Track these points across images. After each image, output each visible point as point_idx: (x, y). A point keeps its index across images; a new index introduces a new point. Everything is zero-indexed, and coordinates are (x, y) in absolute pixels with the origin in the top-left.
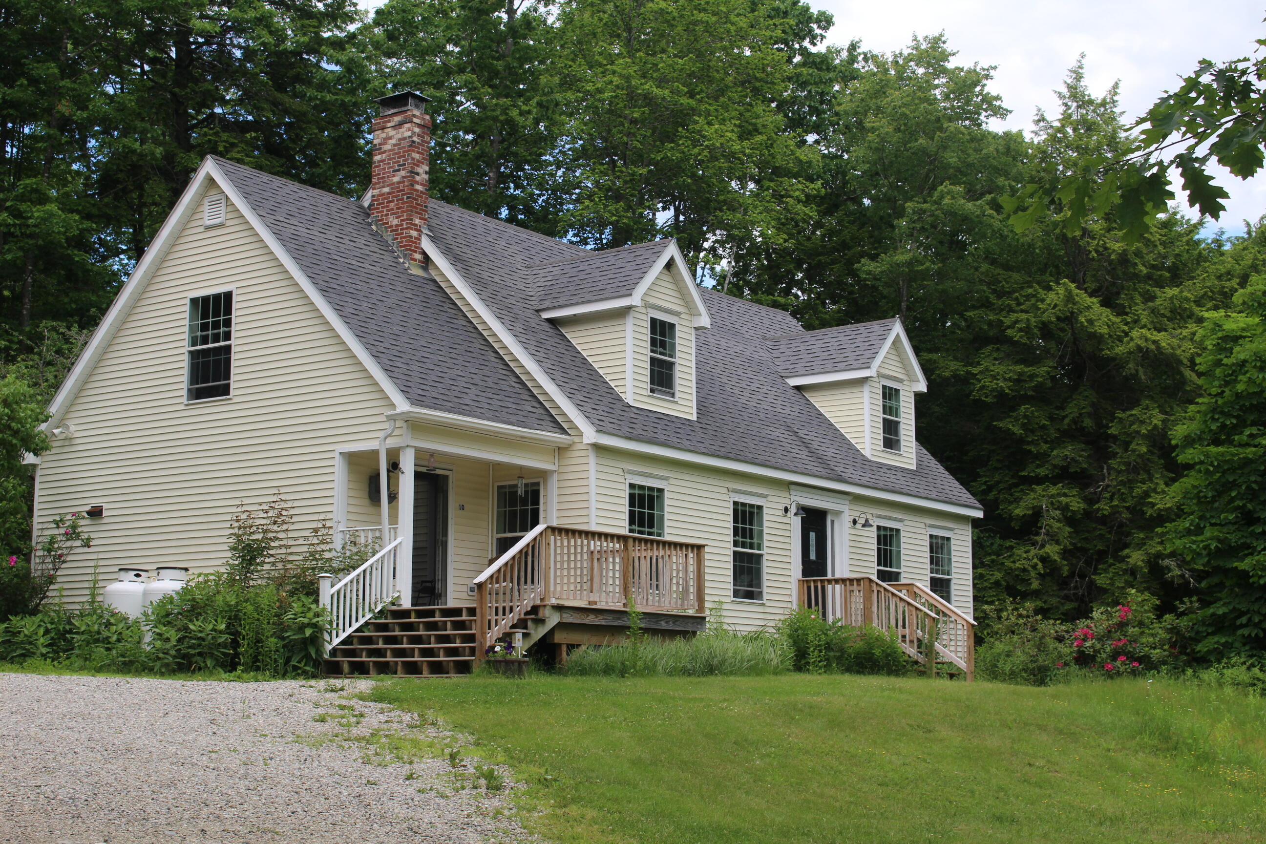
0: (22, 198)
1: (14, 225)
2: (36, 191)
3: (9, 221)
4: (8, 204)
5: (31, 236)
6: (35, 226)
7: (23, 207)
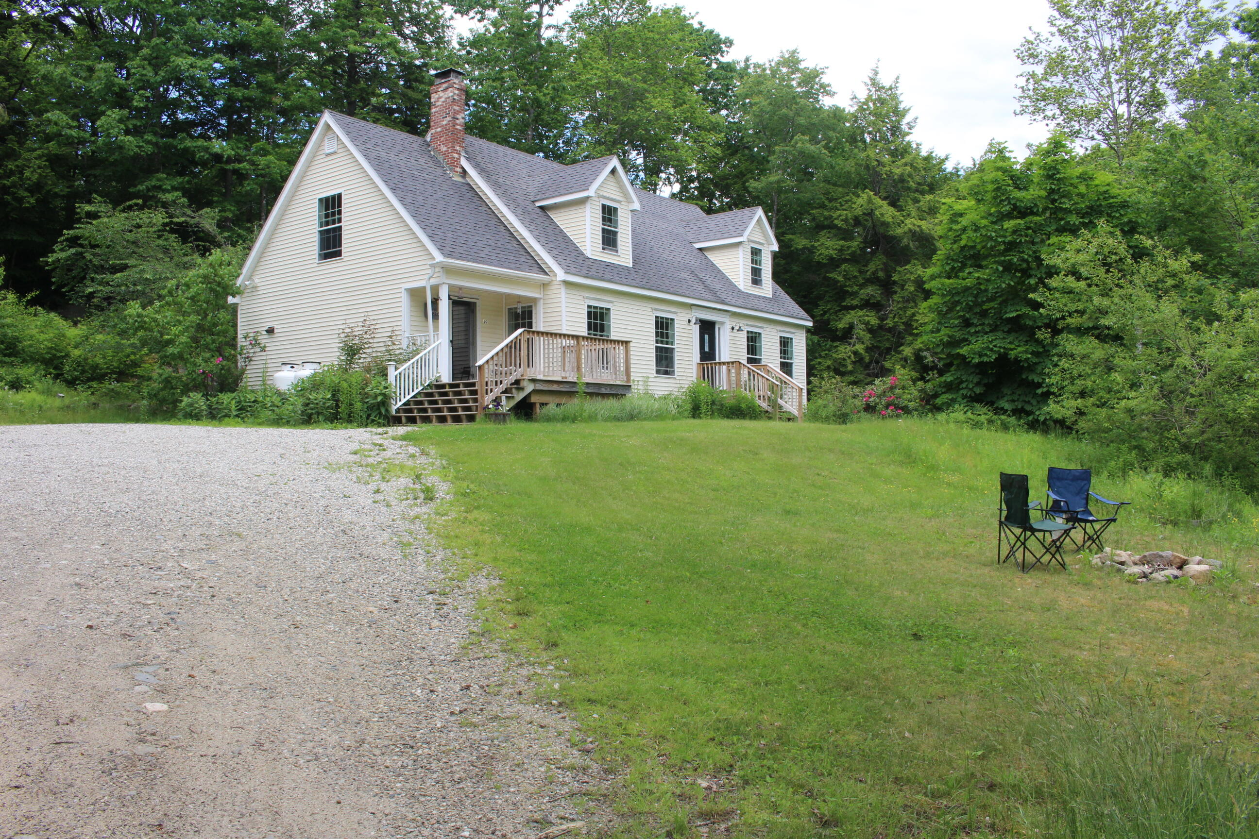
0: (256, 154)
1: (250, 169)
2: (263, 149)
3: (248, 167)
4: (248, 158)
5: (263, 176)
6: (263, 169)
7: (255, 158)
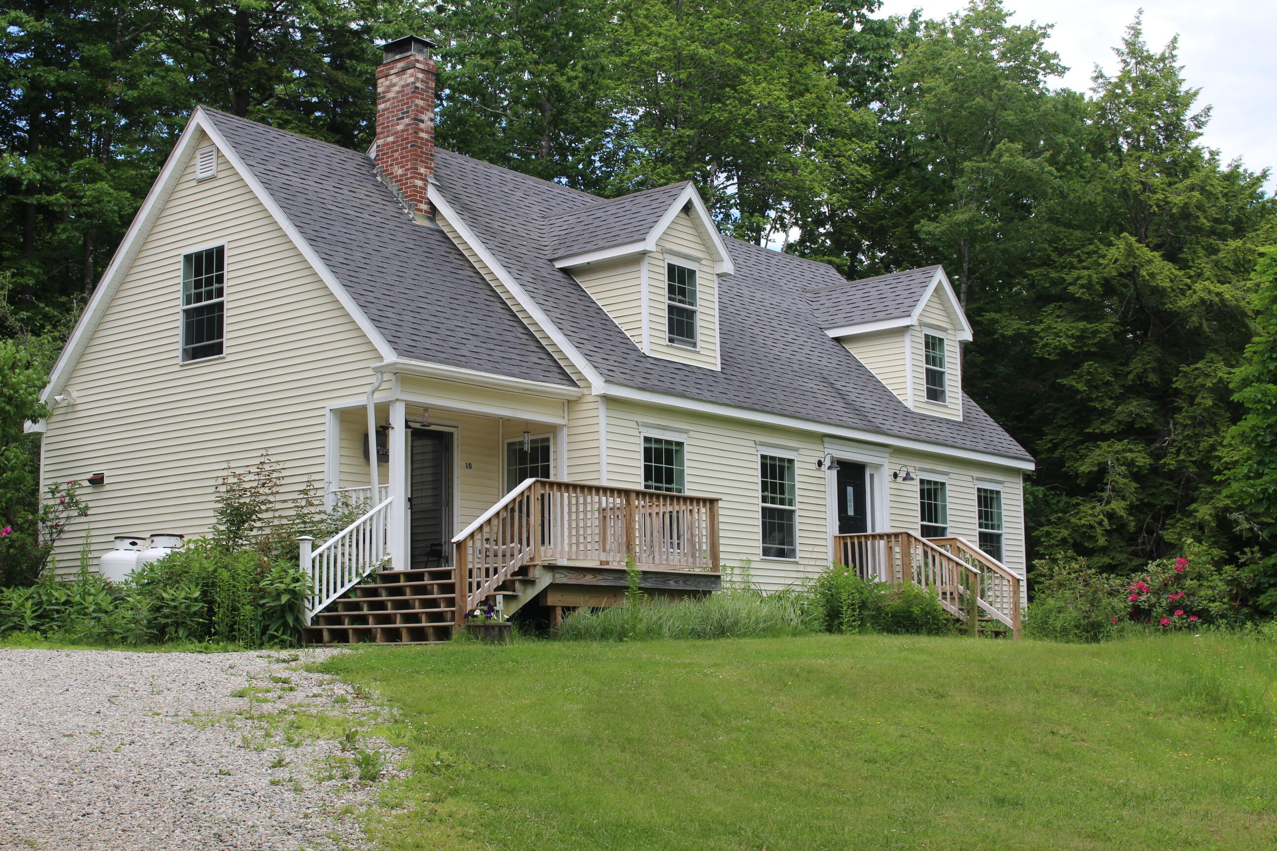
0: (76, 178)
1: (67, 204)
2: (90, 171)
3: (63, 201)
4: (63, 185)
5: (88, 215)
6: (88, 205)
7: (76, 186)
